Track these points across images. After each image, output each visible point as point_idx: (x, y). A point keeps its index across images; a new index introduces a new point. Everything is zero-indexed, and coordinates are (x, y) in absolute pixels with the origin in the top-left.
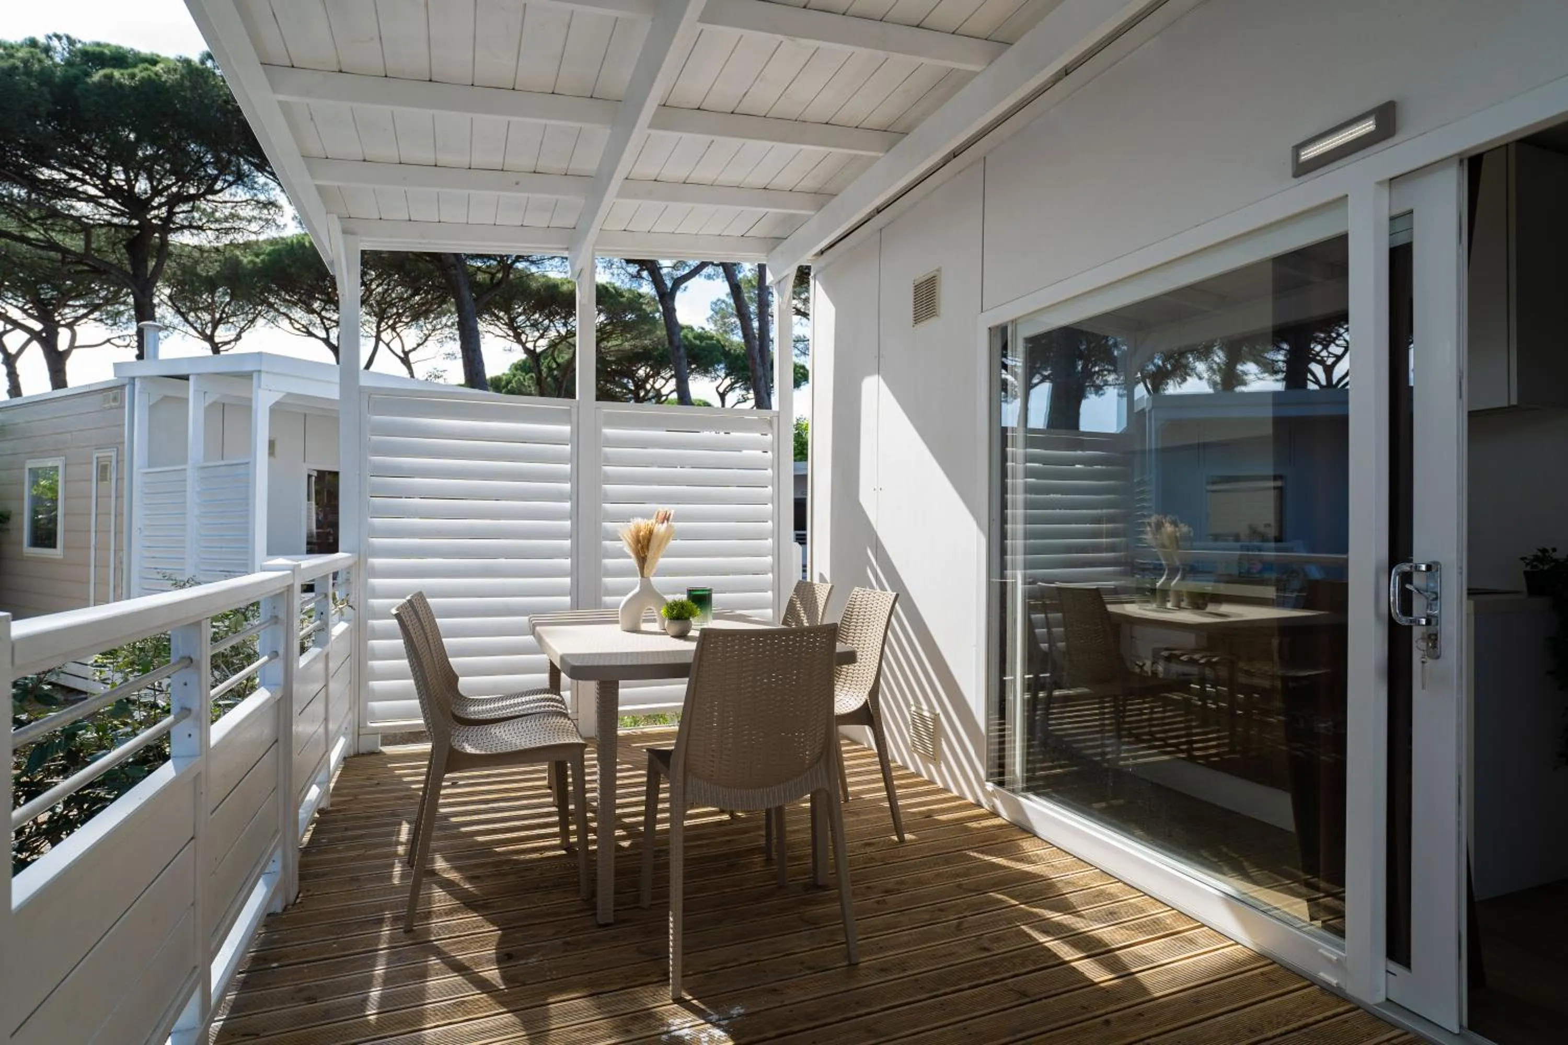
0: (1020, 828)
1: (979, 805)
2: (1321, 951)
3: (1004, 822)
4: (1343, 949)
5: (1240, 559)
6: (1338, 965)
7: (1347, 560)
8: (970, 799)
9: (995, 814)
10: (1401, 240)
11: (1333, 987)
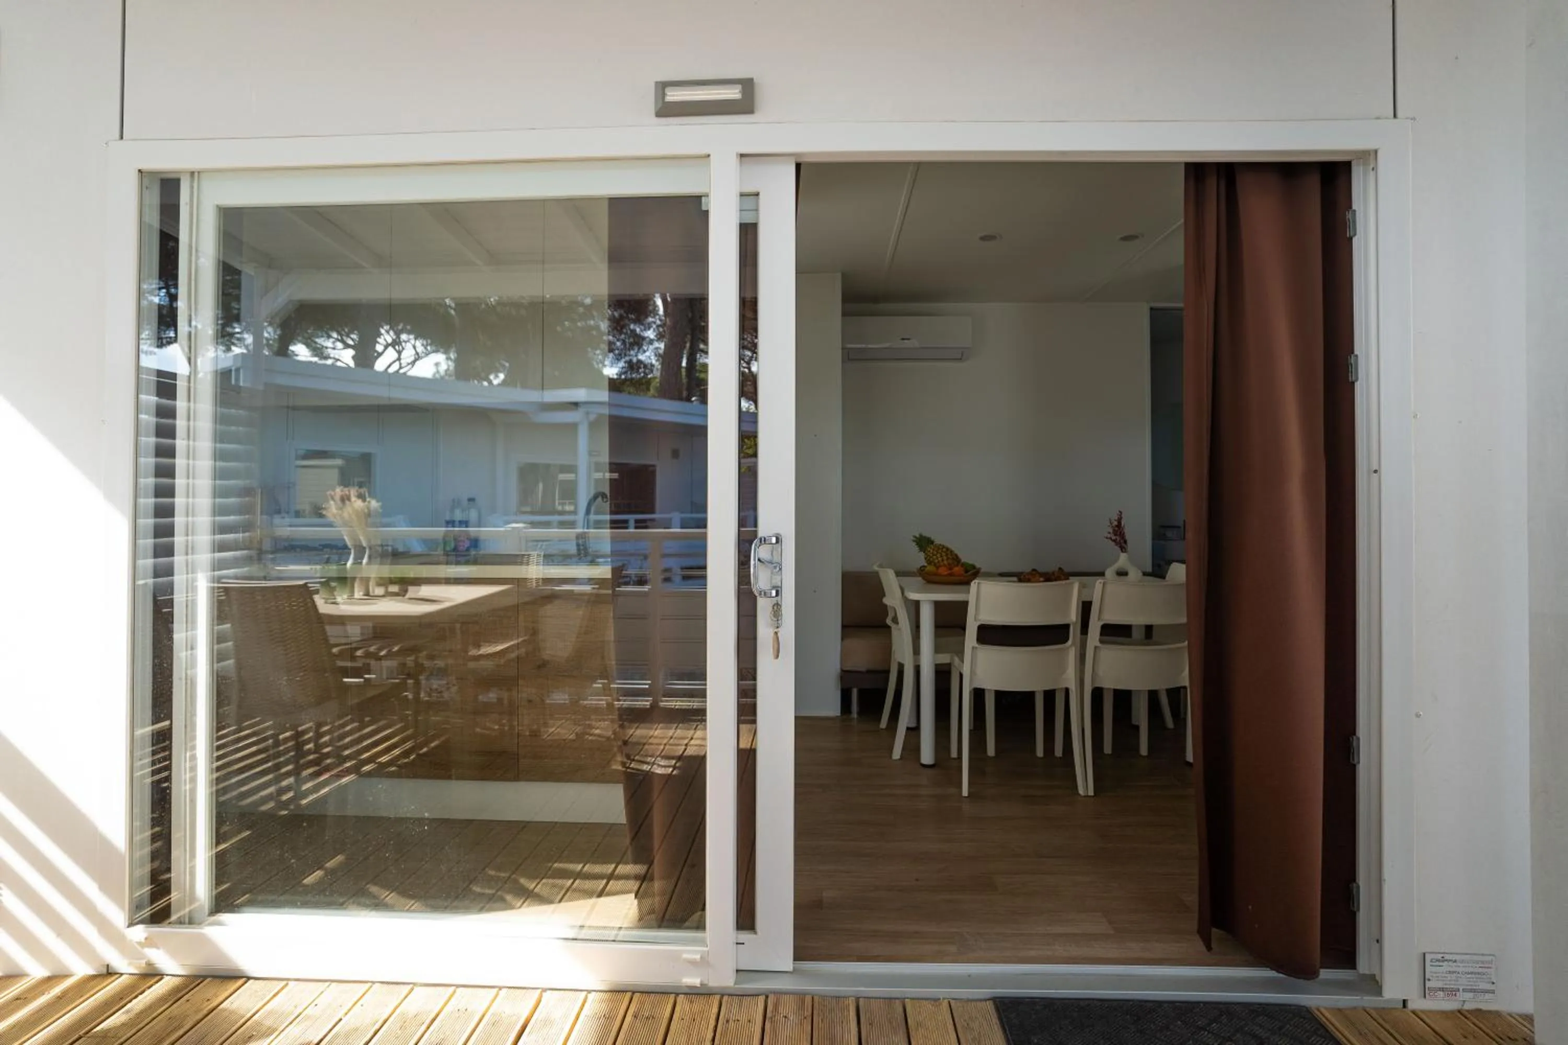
0: (215, 977)
1: (109, 973)
2: (685, 956)
3: (176, 981)
4: (703, 942)
5: (444, 539)
6: (704, 962)
7: (705, 534)
8: (81, 969)
9: (151, 975)
10: (749, 219)
11: (696, 987)
